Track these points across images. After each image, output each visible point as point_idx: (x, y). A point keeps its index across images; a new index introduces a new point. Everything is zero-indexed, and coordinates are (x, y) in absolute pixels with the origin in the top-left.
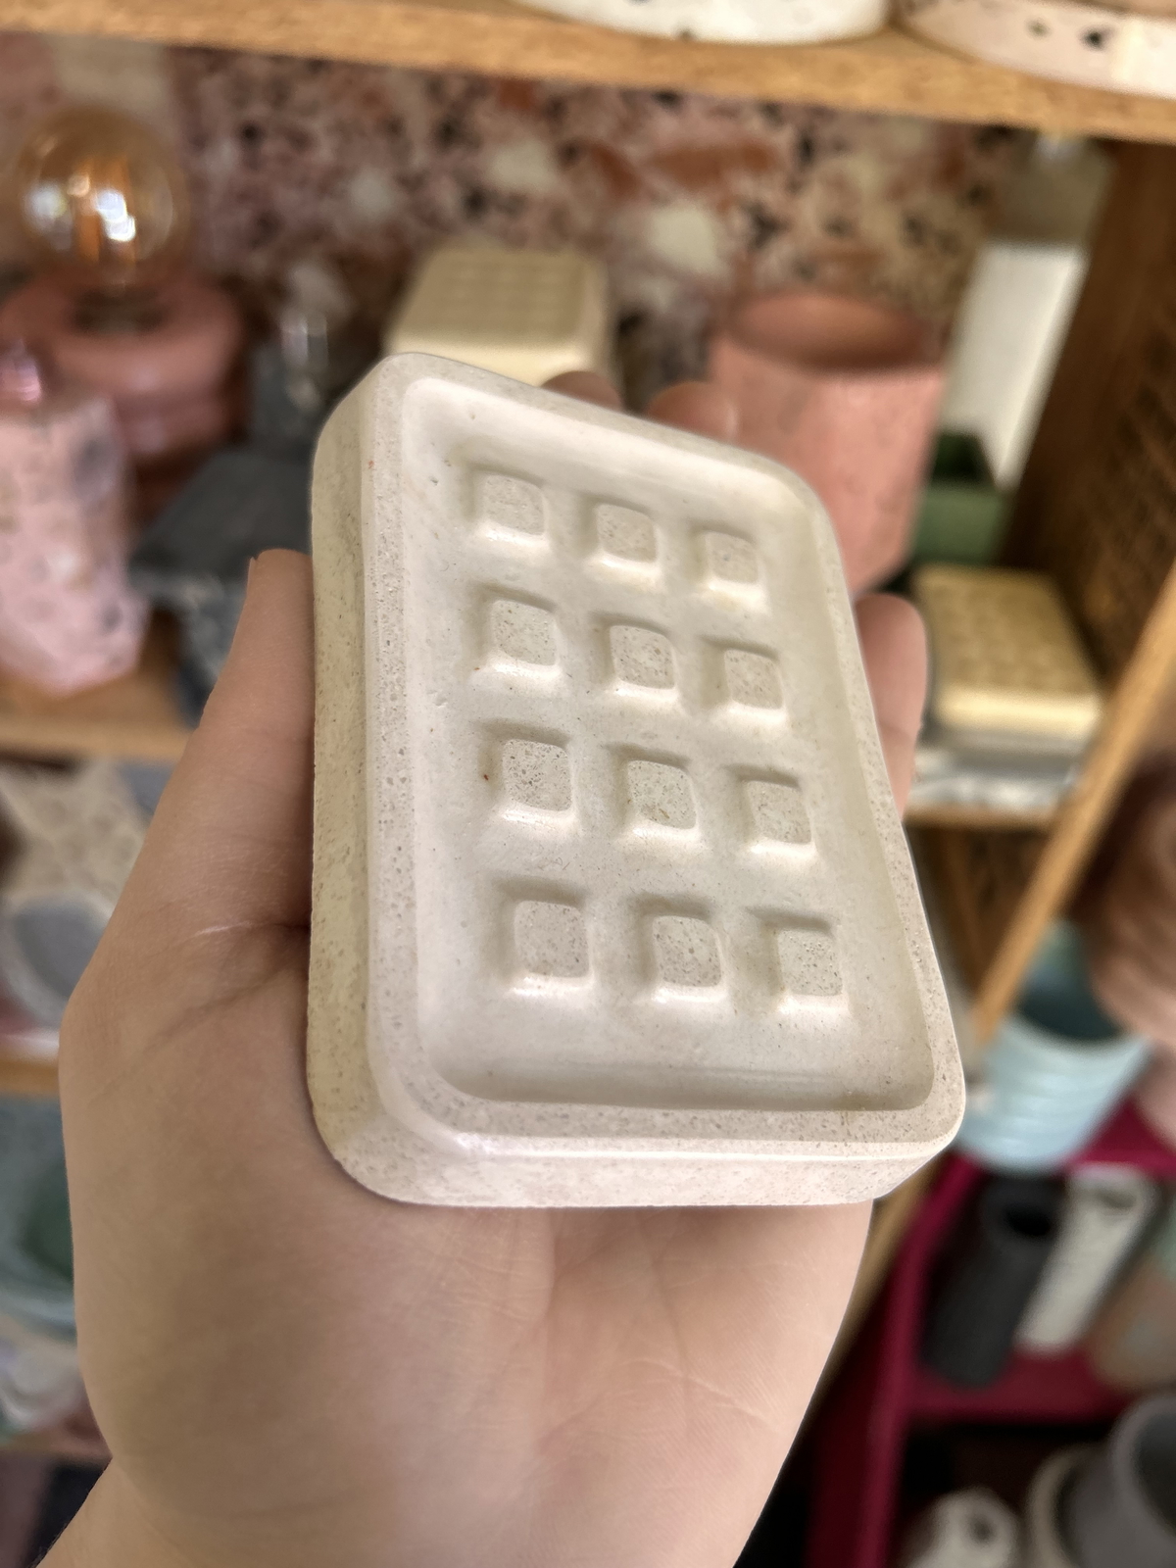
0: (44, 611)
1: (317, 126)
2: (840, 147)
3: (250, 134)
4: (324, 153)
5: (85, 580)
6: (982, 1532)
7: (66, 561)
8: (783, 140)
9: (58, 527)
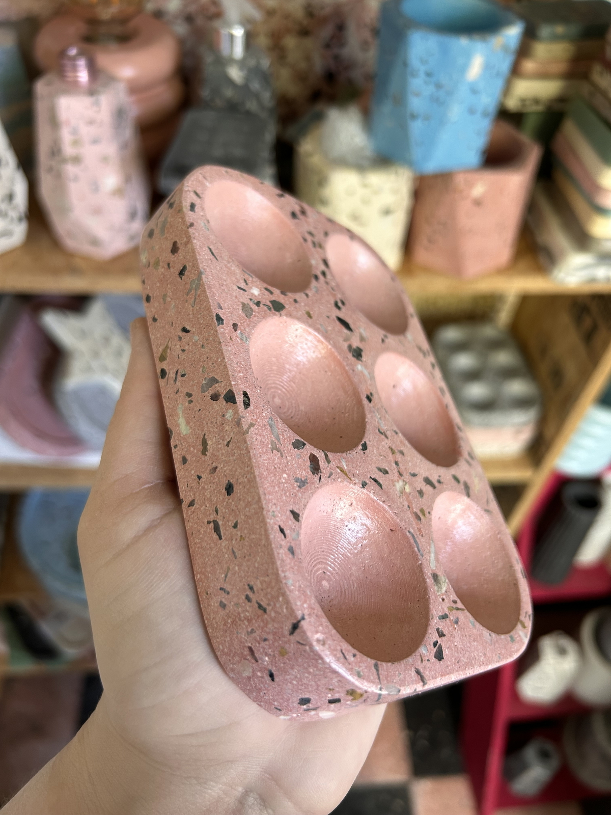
0: (97, 211)
5: (119, 192)
6: (562, 652)
7: (111, 179)
9: (105, 159)
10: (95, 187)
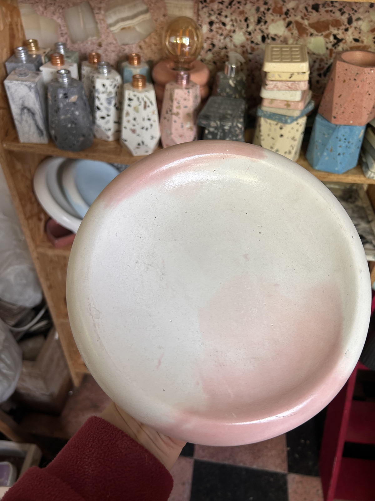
1: (227, 21)
2: (358, 19)
3: (211, 23)
4: (228, 27)
8: (345, 18)
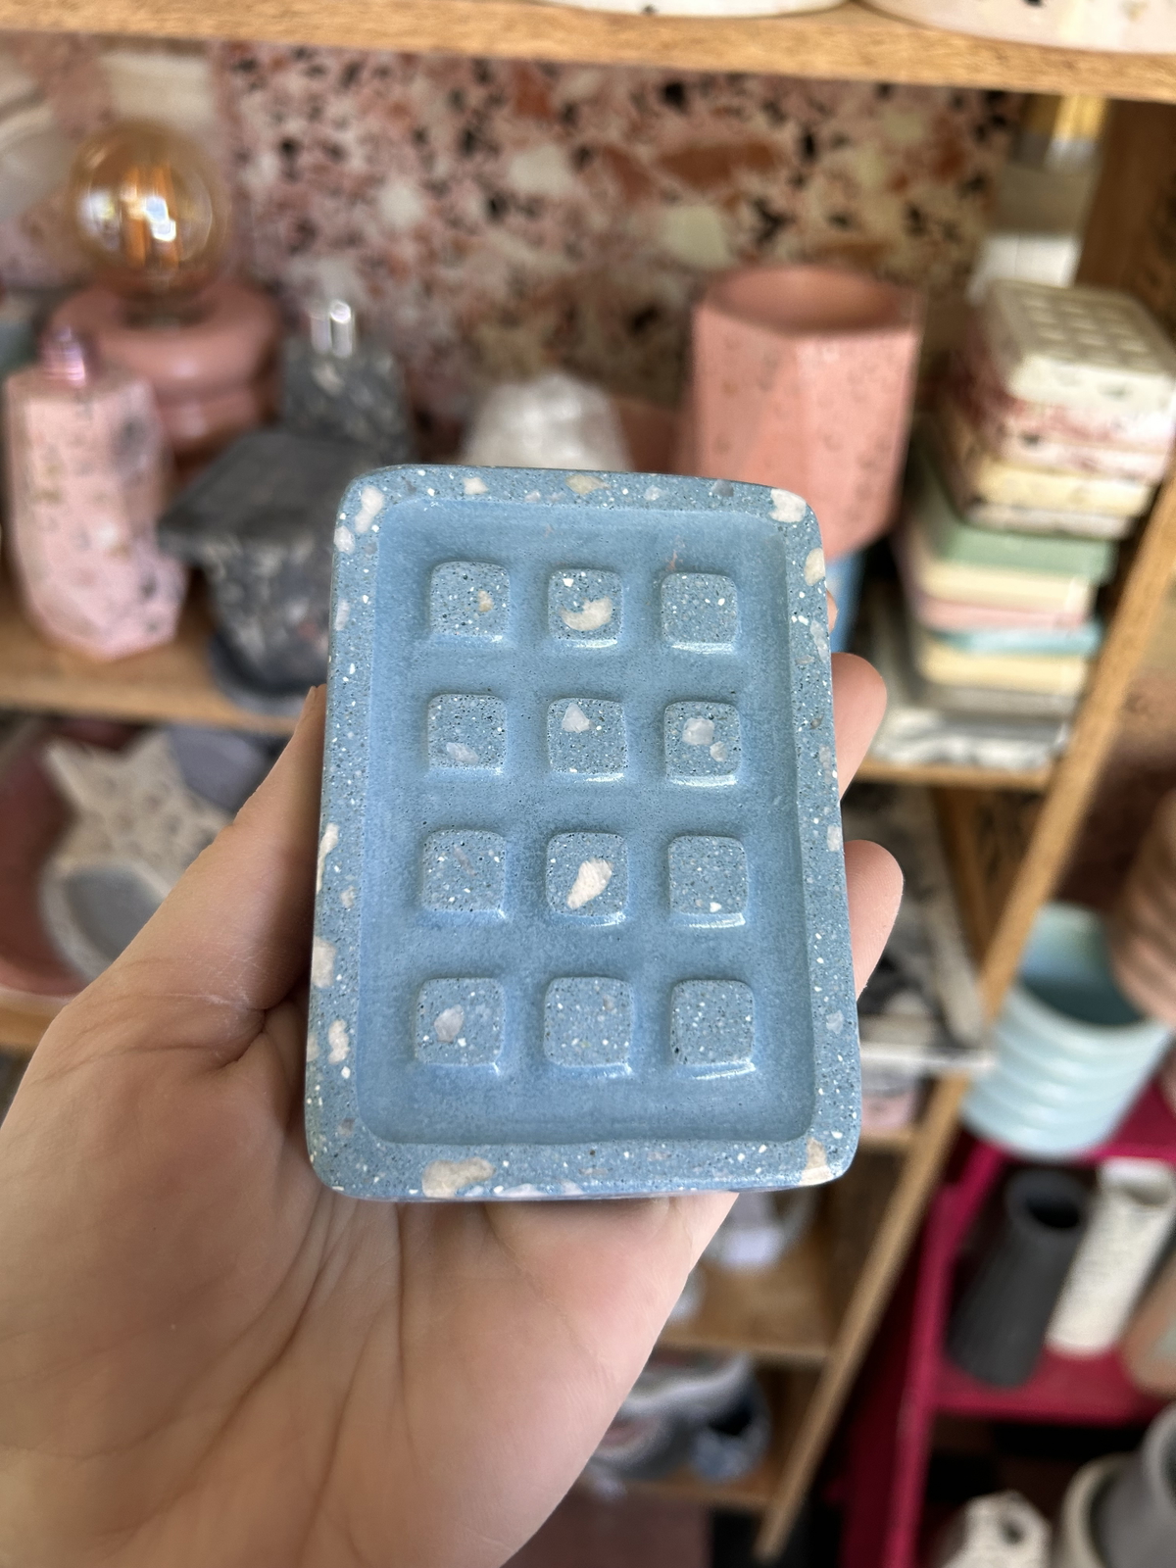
0: (87, 579)
1: (348, 138)
2: (840, 141)
3: (288, 148)
4: (356, 162)
5: (123, 551)
6: (1013, 1535)
7: (108, 532)
8: (787, 136)
9: (99, 499)
10: (84, 540)
